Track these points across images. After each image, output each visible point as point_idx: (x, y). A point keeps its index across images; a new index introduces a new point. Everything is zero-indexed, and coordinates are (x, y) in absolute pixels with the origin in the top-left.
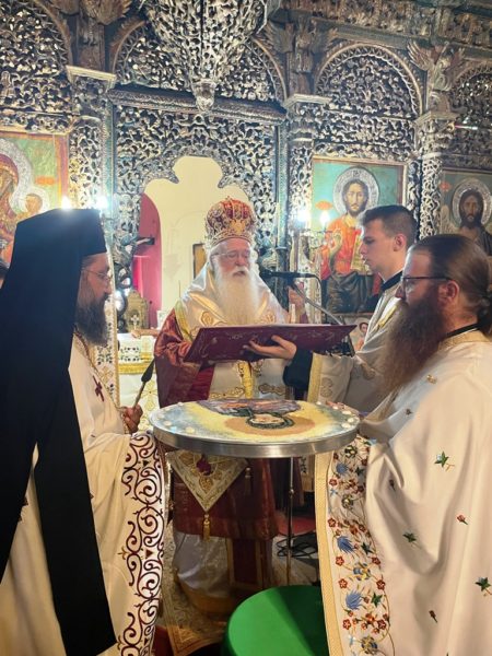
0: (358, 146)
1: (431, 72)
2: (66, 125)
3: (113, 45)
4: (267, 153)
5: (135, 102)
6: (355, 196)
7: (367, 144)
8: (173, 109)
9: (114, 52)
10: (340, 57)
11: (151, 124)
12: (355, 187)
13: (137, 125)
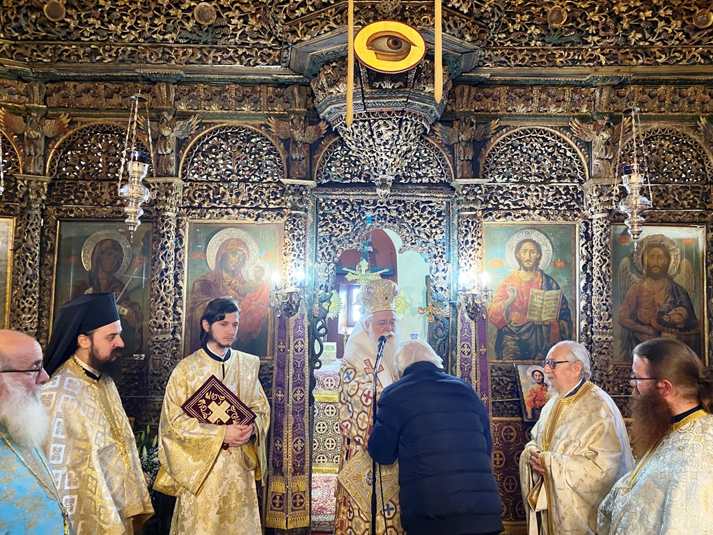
0: (526, 211)
1: (595, 143)
2: (282, 216)
3: (315, 157)
4: (440, 224)
5: (332, 195)
6: (528, 253)
7: (534, 209)
8: (361, 197)
9: (316, 162)
10: (504, 140)
11: (344, 209)
12: (527, 246)
13: (333, 211)
